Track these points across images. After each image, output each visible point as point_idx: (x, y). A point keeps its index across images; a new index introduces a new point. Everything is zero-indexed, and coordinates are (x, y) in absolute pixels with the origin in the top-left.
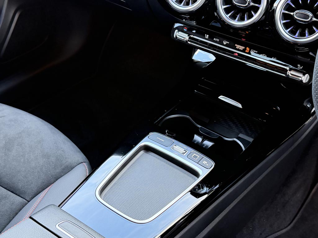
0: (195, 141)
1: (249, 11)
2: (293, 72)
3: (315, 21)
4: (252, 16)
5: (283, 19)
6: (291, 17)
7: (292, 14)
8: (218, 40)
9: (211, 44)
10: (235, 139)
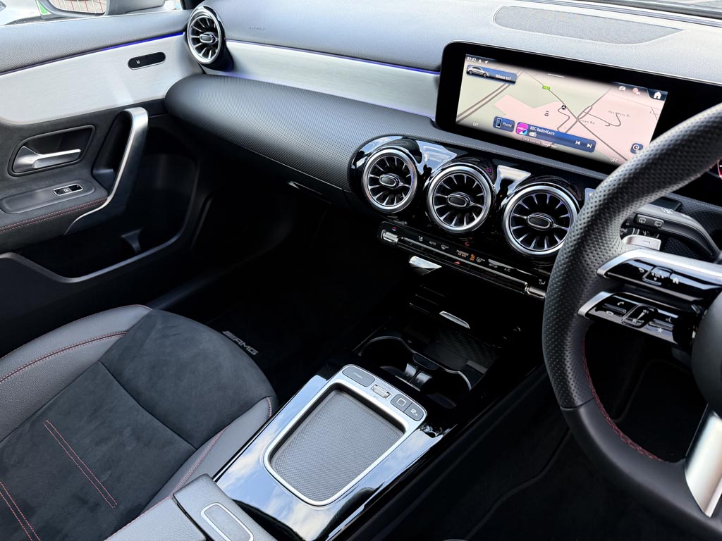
0: (407, 374)
1: (469, 213)
2: (532, 290)
3: (556, 228)
4: (474, 219)
5: (514, 224)
6: (523, 222)
7: (525, 217)
8: (435, 244)
9: (426, 248)
10: (460, 373)
